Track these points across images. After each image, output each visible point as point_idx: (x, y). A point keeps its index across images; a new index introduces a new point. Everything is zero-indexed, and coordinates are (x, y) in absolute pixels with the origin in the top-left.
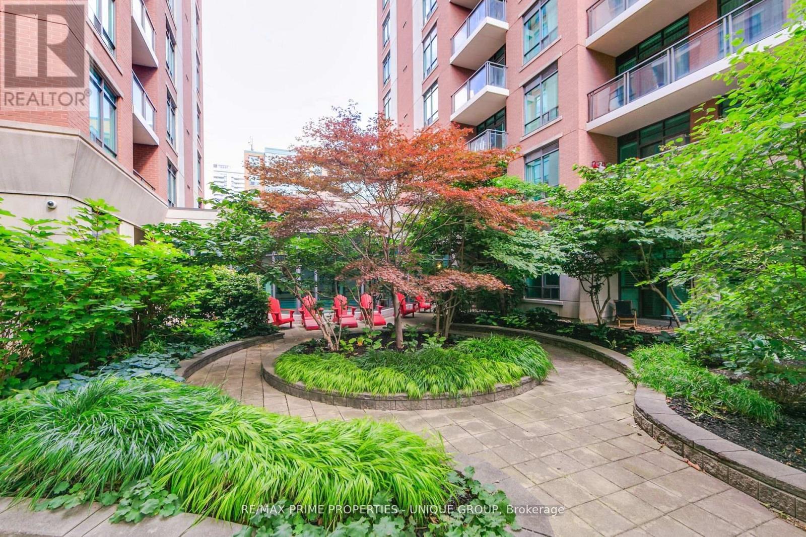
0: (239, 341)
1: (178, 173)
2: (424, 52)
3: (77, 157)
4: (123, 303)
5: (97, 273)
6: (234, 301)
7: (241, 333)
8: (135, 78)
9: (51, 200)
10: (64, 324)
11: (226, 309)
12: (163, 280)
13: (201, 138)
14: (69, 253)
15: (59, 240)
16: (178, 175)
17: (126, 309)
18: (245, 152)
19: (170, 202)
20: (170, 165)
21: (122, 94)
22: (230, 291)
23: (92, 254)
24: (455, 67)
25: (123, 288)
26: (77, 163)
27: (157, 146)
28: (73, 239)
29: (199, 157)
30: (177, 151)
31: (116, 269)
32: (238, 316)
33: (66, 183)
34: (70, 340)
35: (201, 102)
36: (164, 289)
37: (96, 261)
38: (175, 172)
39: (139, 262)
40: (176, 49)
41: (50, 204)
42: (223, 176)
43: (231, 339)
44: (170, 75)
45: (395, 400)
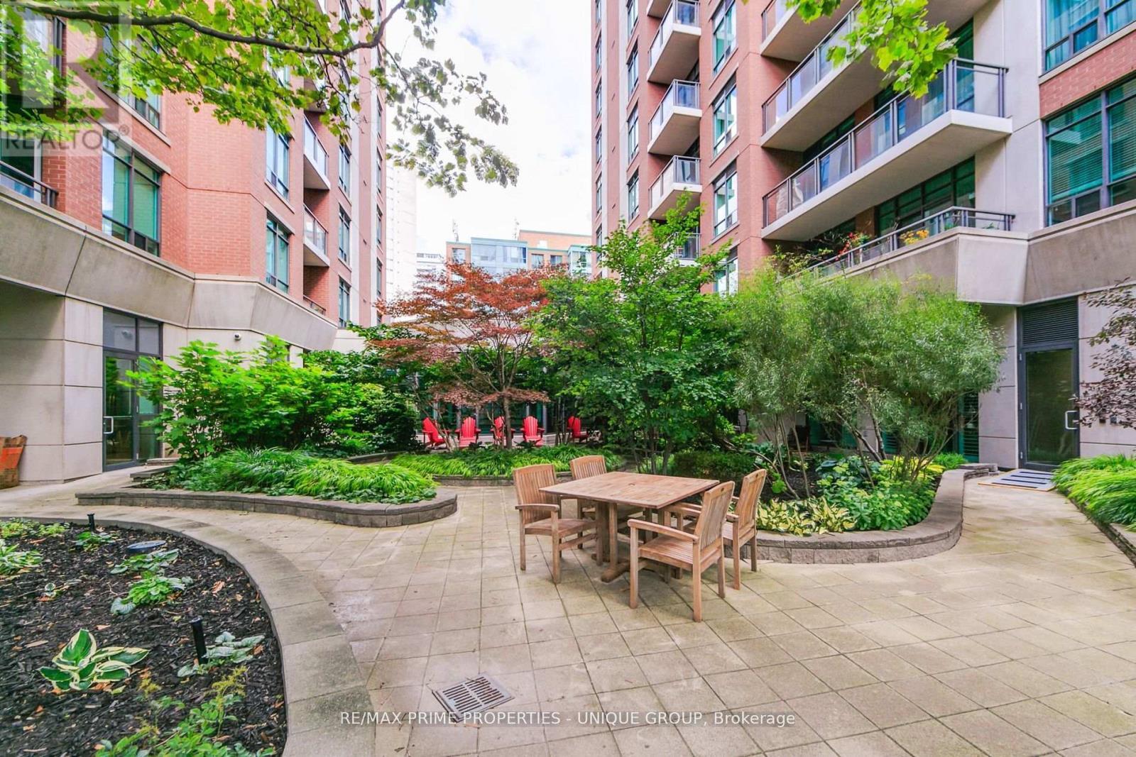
0: (384, 452)
1: (351, 289)
2: (630, 133)
3: (256, 298)
4: (283, 409)
5: (268, 389)
6: (383, 418)
7: (387, 446)
8: (306, 209)
9: (238, 333)
10: (247, 421)
11: (377, 425)
12: (317, 396)
13: (383, 242)
14: (251, 376)
15: (244, 367)
16: (352, 291)
17: (284, 414)
18: (448, 243)
19: (342, 320)
20: (342, 282)
21: (293, 230)
22: (381, 409)
23: (266, 375)
24: (653, 155)
25: (286, 400)
26: (256, 304)
27: (328, 267)
28: (254, 364)
29: (380, 264)
30: (351, 266)
31: (280, 386)
32: (386, 432)
33: (248, 320)
34: (250, 432)
35: (384, 203)
36: (317, 404)
37: (267, 381)
38: (348, 287)
39: (299, 382)
40: (351, 160)
41: (237, 336)
42: (430, 268)
43: (377, 451)
44: (344, 190)
45: (454, 479)
